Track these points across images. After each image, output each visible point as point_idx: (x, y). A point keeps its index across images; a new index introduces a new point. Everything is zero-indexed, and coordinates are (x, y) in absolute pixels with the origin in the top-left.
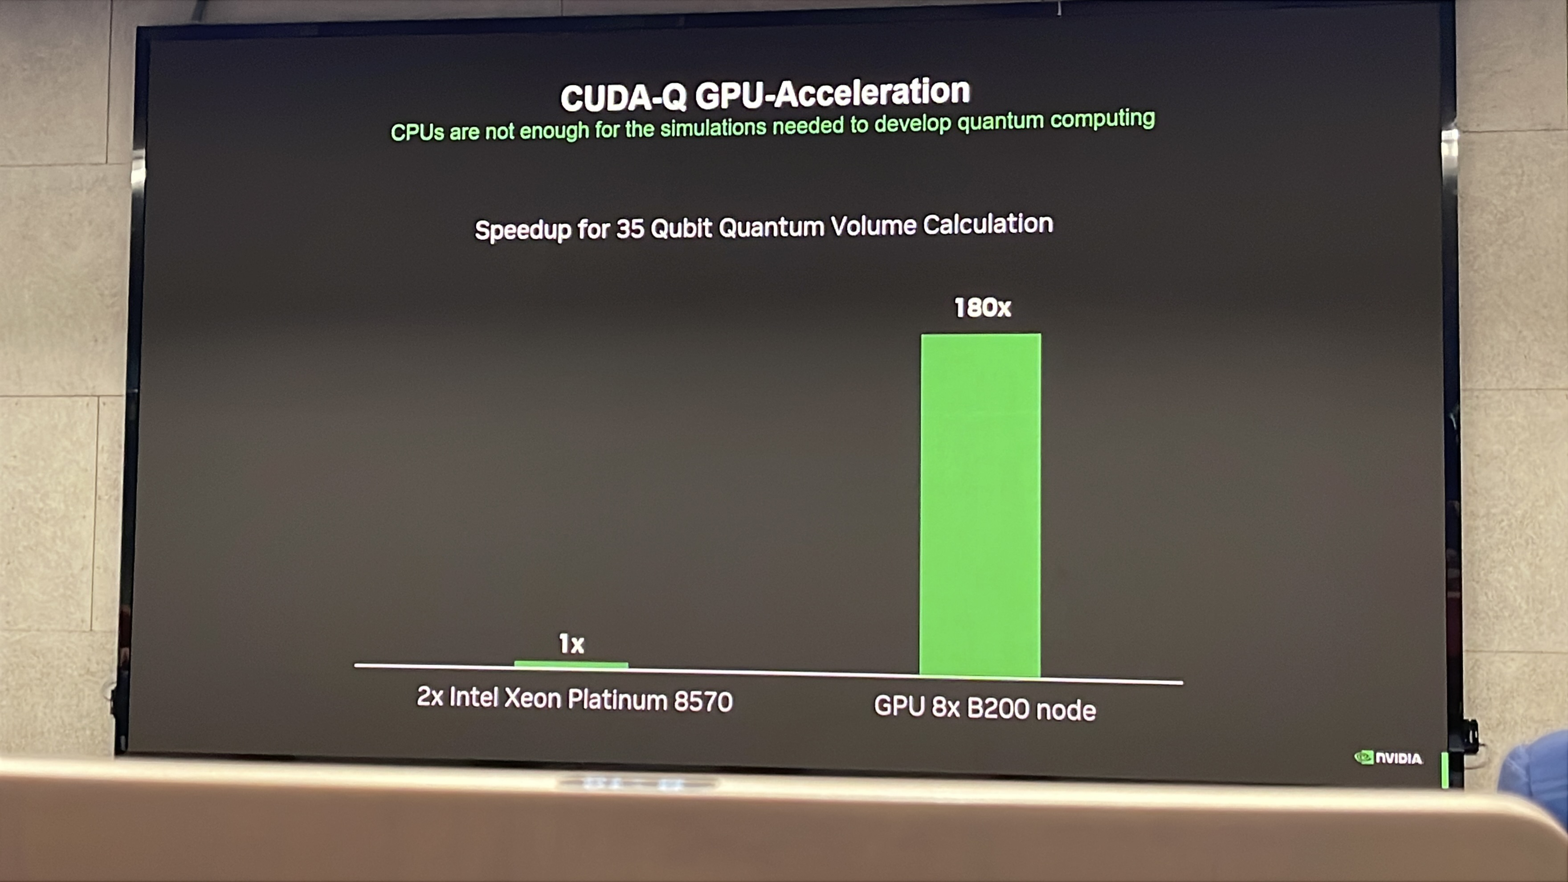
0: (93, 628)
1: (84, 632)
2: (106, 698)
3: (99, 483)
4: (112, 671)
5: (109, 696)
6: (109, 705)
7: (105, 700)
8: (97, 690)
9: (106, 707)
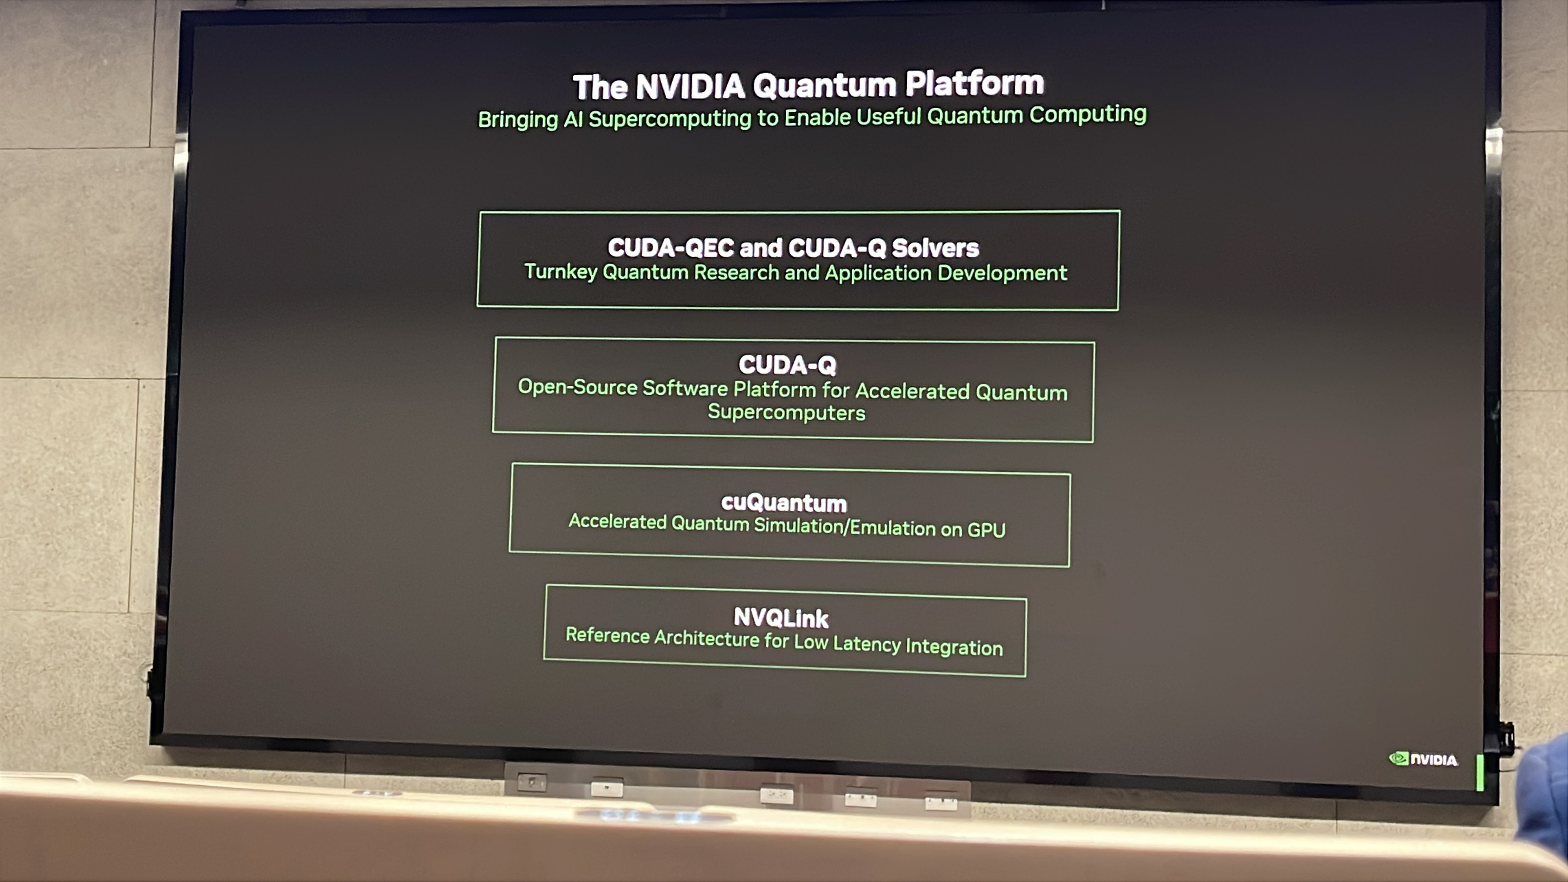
0: (130, 610)
1: (123, 613)
2: (142, 680)
3: (138, 466)
4: (148, 654)
5: (146, 678)
6: (145, 687)
8: (134, 672)
9: (142, 689)
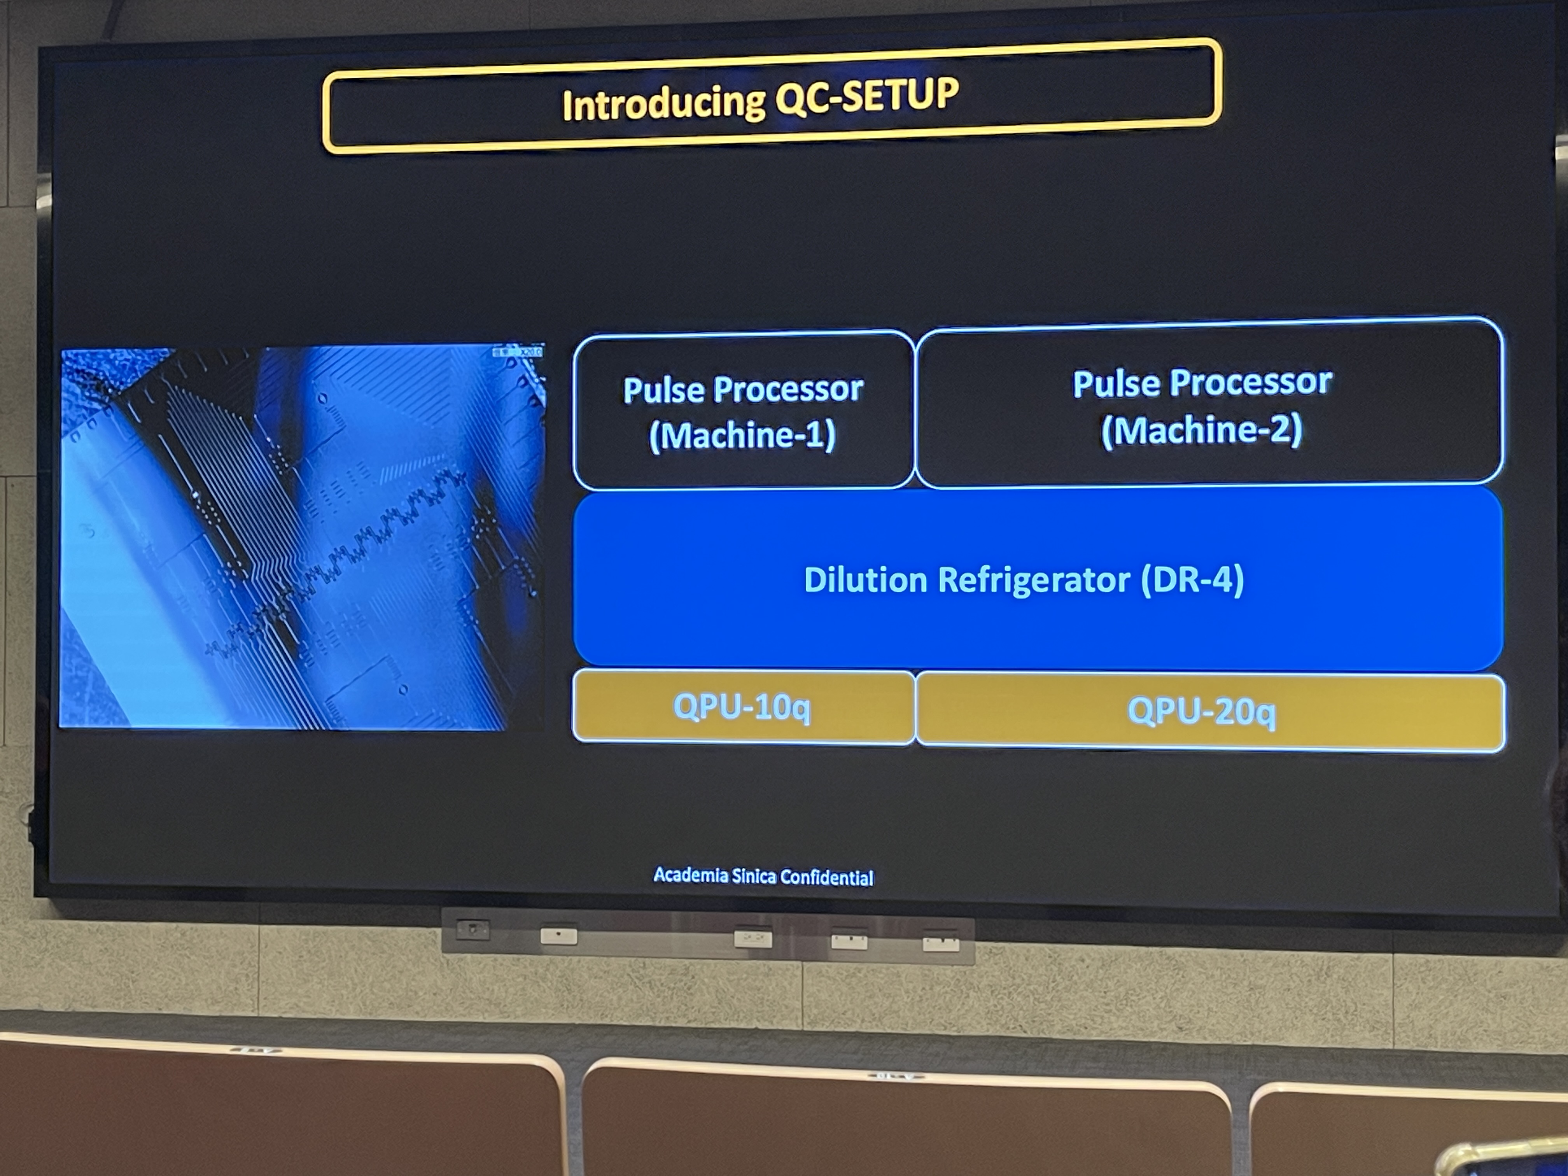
0: (8, 742)
2: (23, 823)
3: (9, 577)
4: (28, 792)
5: (27, 821)
6: (26, 831)
7: (21, 826)
8: (13, 814)
9: (23, 834)
